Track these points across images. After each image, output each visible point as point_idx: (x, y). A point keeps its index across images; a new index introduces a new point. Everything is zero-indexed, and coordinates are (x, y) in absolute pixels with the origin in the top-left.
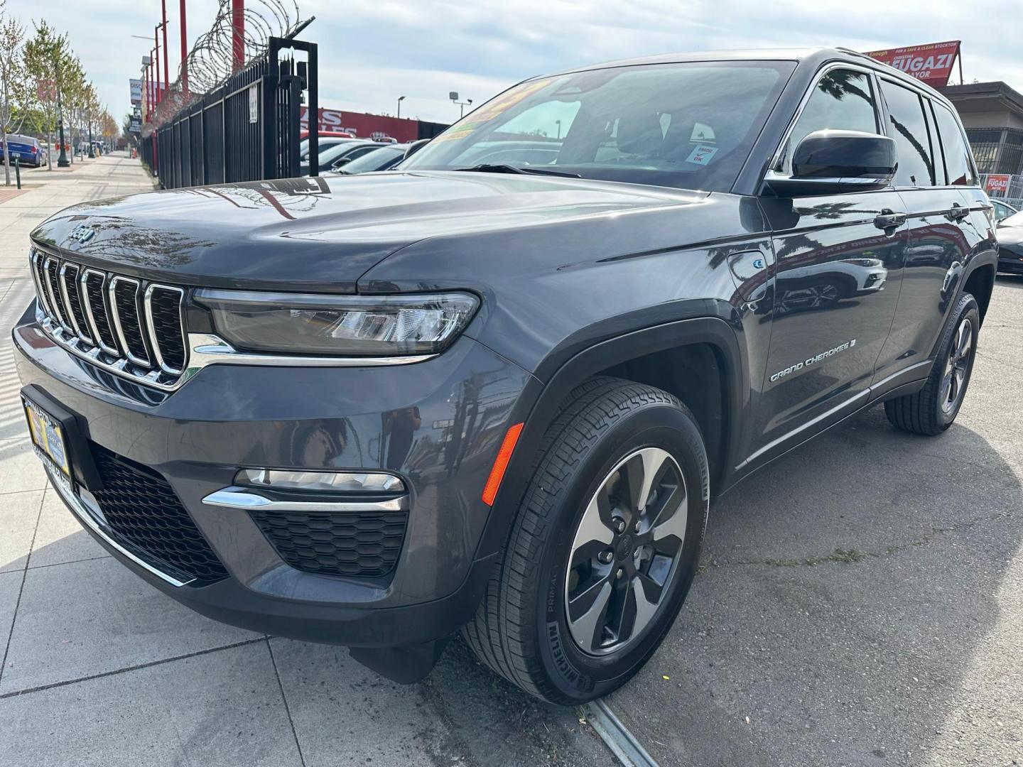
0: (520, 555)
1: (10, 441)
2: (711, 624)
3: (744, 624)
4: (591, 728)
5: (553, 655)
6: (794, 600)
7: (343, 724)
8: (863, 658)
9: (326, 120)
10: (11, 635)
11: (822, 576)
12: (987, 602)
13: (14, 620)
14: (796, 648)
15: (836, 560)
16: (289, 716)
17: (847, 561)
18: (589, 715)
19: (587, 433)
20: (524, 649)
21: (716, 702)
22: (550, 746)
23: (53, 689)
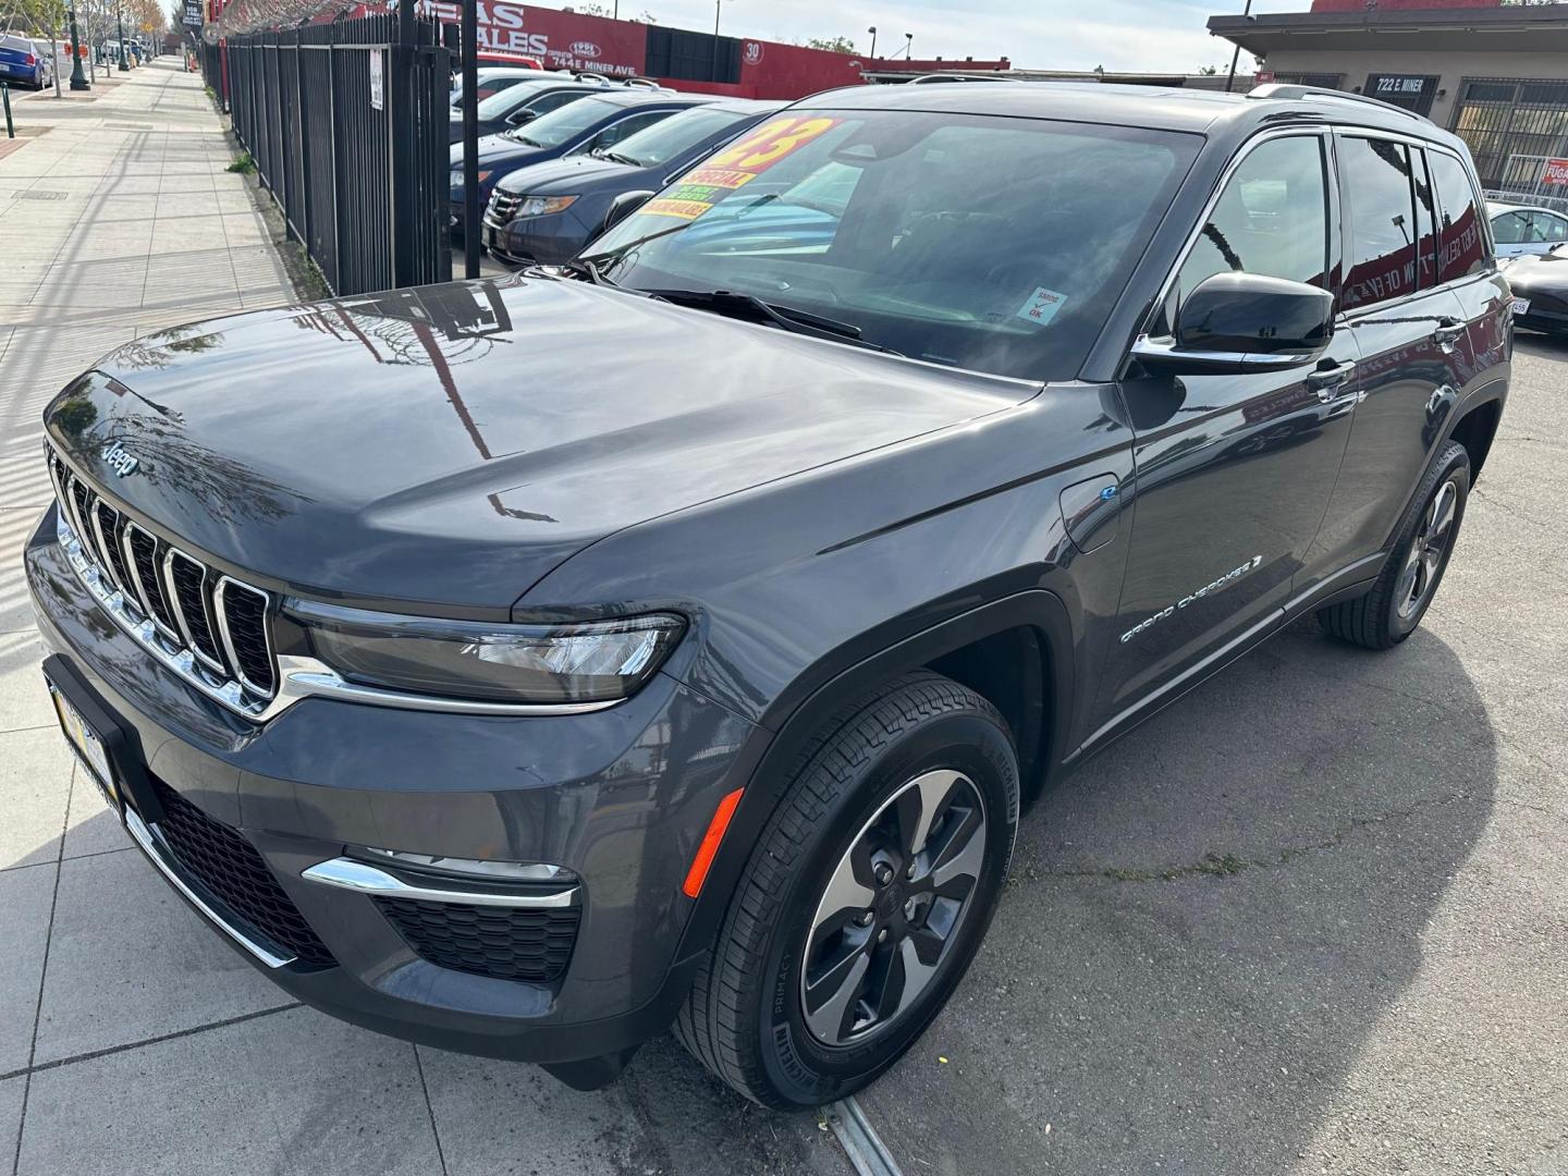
0: (738, 944)
1: (25, 635)
2: (1015, 974)
3: (1061, 976)
4: (833, 1137)
5: (781, 1063)
6: (1136, 937)
7: (500, 1118)
8: (1218, 1034)
9: (499, 19)
10: (44, 970)
11: (1181, 898)
12: (1406, 946)
13: (48, 944)
14: (1128, 1018)
15: (1205, 871)
16: (428, 1103)
17: (1219, 874)
18: (833, 1117)
19: (838, 774)
20: (740, 1058)
21: (1007, 1100)
22: (776, 1161)
23: (106, 1056)
